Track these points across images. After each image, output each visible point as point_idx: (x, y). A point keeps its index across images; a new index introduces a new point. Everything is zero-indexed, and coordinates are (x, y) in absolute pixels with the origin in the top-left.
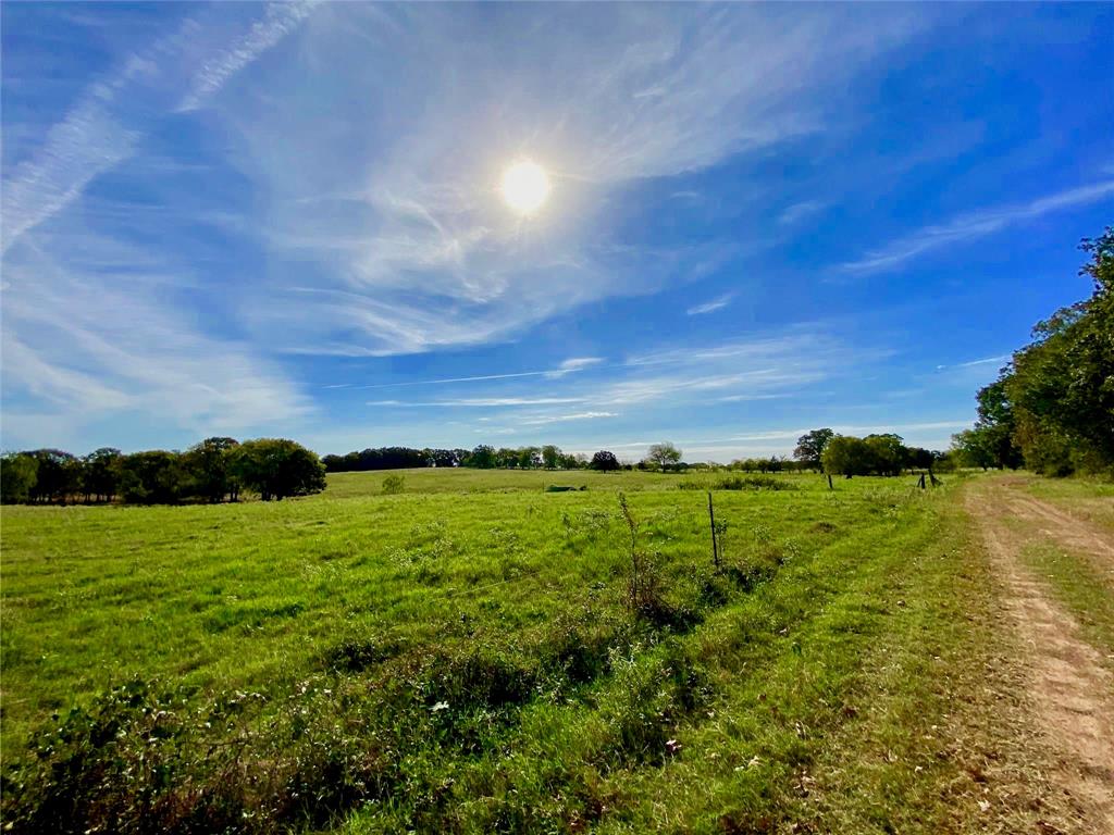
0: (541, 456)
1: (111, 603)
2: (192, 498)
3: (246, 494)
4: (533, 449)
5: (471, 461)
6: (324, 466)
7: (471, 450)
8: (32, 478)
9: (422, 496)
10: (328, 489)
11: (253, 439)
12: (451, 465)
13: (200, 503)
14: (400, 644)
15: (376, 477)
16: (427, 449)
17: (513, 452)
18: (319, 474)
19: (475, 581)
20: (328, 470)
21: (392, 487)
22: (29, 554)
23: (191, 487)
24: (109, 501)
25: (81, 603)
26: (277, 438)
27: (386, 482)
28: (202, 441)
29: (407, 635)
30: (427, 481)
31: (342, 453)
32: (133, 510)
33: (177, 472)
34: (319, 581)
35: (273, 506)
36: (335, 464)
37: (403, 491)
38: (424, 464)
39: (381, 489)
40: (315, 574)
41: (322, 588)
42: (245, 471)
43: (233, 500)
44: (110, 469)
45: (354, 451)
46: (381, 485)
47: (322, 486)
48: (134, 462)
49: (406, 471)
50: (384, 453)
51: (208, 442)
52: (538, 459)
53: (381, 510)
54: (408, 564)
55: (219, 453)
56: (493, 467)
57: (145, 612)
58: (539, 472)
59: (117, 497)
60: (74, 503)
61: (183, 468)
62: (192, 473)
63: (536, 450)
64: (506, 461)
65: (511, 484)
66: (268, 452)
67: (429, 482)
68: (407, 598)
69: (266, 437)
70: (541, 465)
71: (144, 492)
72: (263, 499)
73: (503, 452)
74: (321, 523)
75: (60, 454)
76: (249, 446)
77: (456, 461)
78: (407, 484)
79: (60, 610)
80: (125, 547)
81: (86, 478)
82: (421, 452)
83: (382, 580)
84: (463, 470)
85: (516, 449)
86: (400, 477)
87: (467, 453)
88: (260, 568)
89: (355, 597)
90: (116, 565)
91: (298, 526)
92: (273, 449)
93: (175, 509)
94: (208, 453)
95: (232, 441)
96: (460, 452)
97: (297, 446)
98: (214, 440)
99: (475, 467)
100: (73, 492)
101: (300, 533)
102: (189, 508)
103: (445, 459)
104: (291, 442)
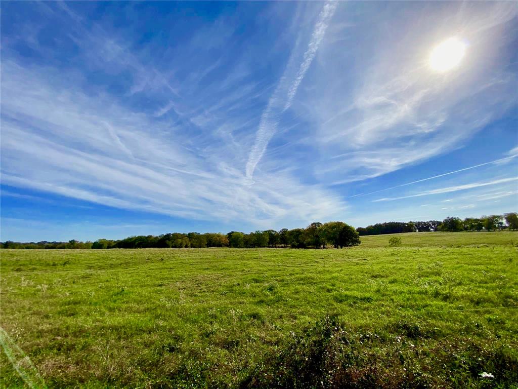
0: (504, 221)
1: (300, 283)
2: (310, 246)
3: (328, 245)
4: (494, 217)
5: (442, 228)
6: (358, 233)
7: (442, 221)
8: (267, 238)
9: (417, 248)
10: (361, 244)
11: (328, 222)
12: (429, 230)
13: (314, 248)
14: (435, 331)
15: (385, 238)
16: (411, 222)
17: (476, 220)
18: (356, 237)
19: (478, 303)
20: (360, 235)
21: (395, 243)
22: (273, 264)
23: (309, 242)
24: (287, 247)
25: (293, 282)
26: (336, 221)
27: (391, 240)
28: (310, 224)
29: (438, 327)
30: (414, 240)
31: (365, 226)
32: (294, 250)
33: (304, 236)
34: (376, 288)
35: (340, 251)
36: (363, 232)
37: (401, 245)
38: (410, 231)
39: (389, 244)
40: (373, 284)
41: (378, 291)
42: (327, 236)
43: (324, 248)
44: (286, 235)
45: (370, 225)
46: (388, 242)
47: (359, 242)
48: (292, 233)
49: (400, 234)
50: (386, 225)
51: (312, 224)
52: (501, 223)
53: (393, 255)
54: (427, 287)
55: (316, 228)
56: (461, 230)
57: (312, 289)
58: (504, 232)
59: (289, 245)
60: (279, 247)
61: (306, 235)
62: (309, 237)
63: (498, 217)
64: (472, 227)
65: (482, 241)
66: (334, 227)
67: (416, 241)
68: (431, 306)
69: (332, 221)
70: (505, 227)
71: (297, 244)
72: (335, 247)
73: (468, 220)
74: (365, 260)
75: (273, 231)
76: (326, 225)
77: (432, 228)
78: (403, 241)
79: (287, 284)
80: (297, 263)
81: (281, 239)
82: (407, 224)
83: (410, 292)
84: (438, 233)
85: (479, 217)
86: (399, 238)
87: (439, 223)
88: (346, 277)
89: (398, 299)
90: (297, 270)
91: (355, 260)
92: (335, 226)
93: (306, 251)
94: (312, 228)
95: (320, 224)
96: (434, 223)
97: (344, 224)
98: (314, 224)
99: (447, 231)
100: (278, 243)
101: (357, 264)
102: (311, 250)
103: (424, 227)
104: (342, 223)
